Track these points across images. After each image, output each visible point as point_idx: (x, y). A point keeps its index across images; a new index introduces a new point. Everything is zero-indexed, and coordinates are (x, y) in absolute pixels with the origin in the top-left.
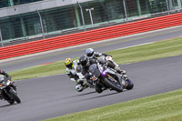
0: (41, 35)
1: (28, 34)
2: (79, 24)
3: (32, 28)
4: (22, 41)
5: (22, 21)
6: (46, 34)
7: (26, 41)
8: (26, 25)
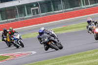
0: (61, 11)
1: (55, 10)
2: (82, 5)
3: (57, 7)
5: (52, 3)
6: (65, 10)
7: (54, 14)
8: (54, 5)
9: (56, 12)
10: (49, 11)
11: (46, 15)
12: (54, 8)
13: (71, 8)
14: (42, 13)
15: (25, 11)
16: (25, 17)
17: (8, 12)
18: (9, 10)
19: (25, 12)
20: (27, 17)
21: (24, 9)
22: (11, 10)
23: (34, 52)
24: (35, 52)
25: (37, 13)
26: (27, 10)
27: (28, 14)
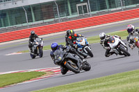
0: (120, 8)
1: (110, 7)
3: (114, 2)
4: (106, 13)
6: (124, 7)
7: (108, 12)
9: (112, 10)
10: (101, 9)
11: (98, 14)
12: (110, 4)
13: (134, 4)
14: (92, 11)
15: (68, 8)
16: (68, 17)
17: (44, 10)
18: (46, 7)
19: (68, 10)
20: (71, 16)
21: (67, 6)
22: (48, 7)
25: (86, 12)
26: (71, 8)
27: (73, 12)
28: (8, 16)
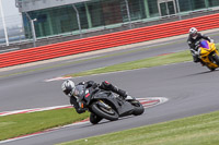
1: (211, 5)
4: (204, 13)
7: (208, 12)
9: (214, 9)
10: (197, 8)
11: (191, 15)
14: (182, 10)
15: (143, 7)
16: (145, 20)
19: (144, 10)
20: (149, 19)
21: (143, 3)
22: (112, 5)
23: (163, 100)
24: (166, 99)
25: (172, 12)
27: (151, 13)
28: (49, 19)
